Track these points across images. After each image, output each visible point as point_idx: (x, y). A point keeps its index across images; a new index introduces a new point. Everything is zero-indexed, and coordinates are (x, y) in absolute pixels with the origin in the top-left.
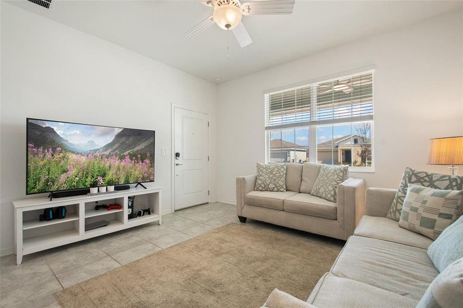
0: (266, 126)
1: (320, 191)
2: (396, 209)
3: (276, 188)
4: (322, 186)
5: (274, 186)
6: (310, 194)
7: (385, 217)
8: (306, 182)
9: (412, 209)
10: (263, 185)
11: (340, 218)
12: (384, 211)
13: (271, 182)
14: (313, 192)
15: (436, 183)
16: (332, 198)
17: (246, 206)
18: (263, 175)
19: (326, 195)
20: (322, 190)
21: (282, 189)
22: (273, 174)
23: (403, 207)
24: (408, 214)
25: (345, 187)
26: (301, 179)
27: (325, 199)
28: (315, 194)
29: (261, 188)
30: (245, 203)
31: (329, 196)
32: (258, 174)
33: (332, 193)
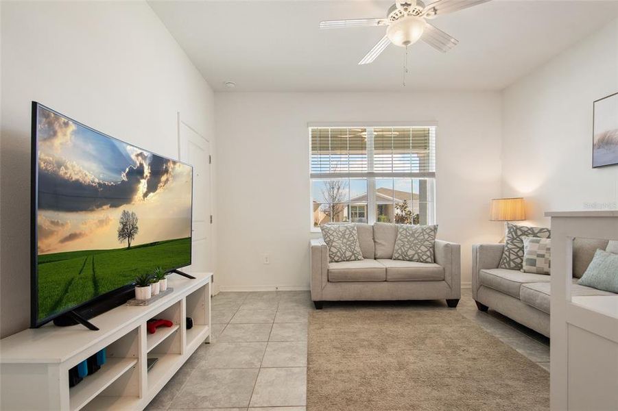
0: (311, 172)
1: (409, 253)
2: (510, 260)
3: (353, 256)
4: (410, 248)
5: (351, 254)
6: (391, 259)
7: (497, 268)
8: (383, 245)
9: (539, 256)
10: (339, 254)
11: (448, 278)
12: (496, 263)
13: (347, 249)
14: (397, 255)
15: (538, 235)
16: (429, 260)
17: (329, 285)
18: (335, 239)
19: (420, 257)
20: (411, 252)
21: (360, 257)
22: (345, 238)
23: (526, 256)
24: (535, 260)
25: (452, 246)
26: (375, 242)
27: (418, 261)
28: (400, 257)
29: (336, 259)
30: (328, 281)
31: (425, 257)
32: (328, 239)
33: (428, 253)
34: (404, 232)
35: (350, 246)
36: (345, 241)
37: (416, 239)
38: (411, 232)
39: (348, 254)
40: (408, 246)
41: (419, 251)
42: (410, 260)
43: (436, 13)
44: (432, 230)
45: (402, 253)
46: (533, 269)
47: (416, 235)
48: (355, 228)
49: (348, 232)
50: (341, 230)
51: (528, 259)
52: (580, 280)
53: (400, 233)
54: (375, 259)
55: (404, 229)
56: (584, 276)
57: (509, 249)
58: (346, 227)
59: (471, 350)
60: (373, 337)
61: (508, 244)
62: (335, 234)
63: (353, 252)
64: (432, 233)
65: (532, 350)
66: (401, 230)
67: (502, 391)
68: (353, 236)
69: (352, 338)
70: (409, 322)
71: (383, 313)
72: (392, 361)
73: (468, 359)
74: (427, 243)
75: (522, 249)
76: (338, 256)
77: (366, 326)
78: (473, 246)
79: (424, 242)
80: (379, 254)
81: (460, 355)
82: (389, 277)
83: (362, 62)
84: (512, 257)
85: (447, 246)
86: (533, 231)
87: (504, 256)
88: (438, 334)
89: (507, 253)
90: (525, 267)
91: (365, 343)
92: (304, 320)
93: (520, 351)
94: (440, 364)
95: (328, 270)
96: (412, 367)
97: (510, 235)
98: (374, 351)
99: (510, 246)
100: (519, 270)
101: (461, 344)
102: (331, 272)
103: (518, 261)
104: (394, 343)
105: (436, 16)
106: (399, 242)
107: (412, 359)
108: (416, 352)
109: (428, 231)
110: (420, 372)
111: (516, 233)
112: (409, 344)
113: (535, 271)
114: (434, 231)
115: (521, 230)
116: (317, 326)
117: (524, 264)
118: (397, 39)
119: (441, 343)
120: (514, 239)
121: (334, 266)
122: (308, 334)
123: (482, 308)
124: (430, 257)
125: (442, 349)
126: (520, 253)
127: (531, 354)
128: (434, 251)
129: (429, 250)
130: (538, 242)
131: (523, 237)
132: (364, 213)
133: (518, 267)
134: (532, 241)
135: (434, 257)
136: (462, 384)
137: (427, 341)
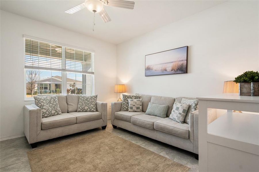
0: (25, 65)
1: (85, 108)
4: (85, 106)
5: (55, 112)
6: (76, 112)
7: (120, 111)
8: (73, 105)
9: (134, 105)
10: (47, 113)
11: (103, 118)
12: (120, 109)
13: (52, 109)
14: (79, 110)
15: (132, 98)
16: (95, 110)
17: (42, 132)
18: (45, 105)
19: (90, 110)
20: (86, 108)
21: (60, 113)
22: (51, 103)
23: (130, 106)
24: (132, 107)
25: (104, 104)
26: (67, 104)
27: (89, 111)
28: (81, 111)
29: (46, 115)
30: (42, 129)
31: (93, 109)
32: (40, 105)
33: (94, 108)
34: (83, 99)
35: (54, 107)
36: (51, 105)
37: (88, 101)
38: (86, 98)
39: (53, 112)
40: (85, 105)
41: (90, 107)
42: (86, 111)
43: (107, 4)
44: (95, 97)
45: (82, 108)
46: (132, 110)
47: (88, 100)
48: (57, 98)
49: (52, 100)
50: (48, 99)
51: (130, 107)
52: (146, 113)
53: (81, 99)
54: (68, 112)
55: (82, 97)
56: (147, 112)
57: (124, 104)
58: (51, 97)
59: (119, 147)
60: (75, 155)
61: (123, 101)
62: (44, 101)
63: (56, 111)
64: (95, 99)
65: (136, 141)
66: (81, 98)
67: (136, 163)
68: (55, 102)
69: (64, 160)
70: (90, 141)
71: (75, 140)
72: (90, 166)
73: (120, 152)
74: (93, 103)
75: (128, 103)
76: (47, 114)
77: (69, 151)
78: (112, 103)
79: (92, 103)
80: (70, 110)
81: (116, 151)
82: (78, 121)
83: (67, 12)
84: (125, 106)
85: (102, 104)
86: (130, 97)
87: (122, 106)
88: (104, 144)
89: (123, 105)
90: (129, 110)
91: (72, 161)
92: (25, 159)
93: (133, 142)
94: (111, 159)
95: (42, 123)
96: (100, 166)
97: (124, 98)
98: (78, 164)
99: (124, 102)
100: (127, 111)
101: (114, 146)
102: (43, 124)
103: (127, 108)
104: (87, 155)
105: (107, 5)
106: (80, 103)
107: (98, 161)
108: (99, 157)
109: (93, 98)
110: (104, 167)
111: (125, 97)
112: (94, 153)
113: (132, 111)
114: (96, 97)
115: (127, 97)
116: (37, 160)
117: (129, 109)
118: (90, 8)
119: (107, 148)
120: (125, 100)
121: (45, 120)
122: (31, 168)
123: (115, 127)
124: (95, 109)
125: (109, 151)
126: (127, 105)
127: (136, 142)
128: (96, 106)
129: (94, 106)
130: (133, 100)
131: (128, 99)
132: (47, 87)
133: (127, 110)
134: (131, 100)
135: (97, 109)
136: (123, 165)
137: (101, 149)
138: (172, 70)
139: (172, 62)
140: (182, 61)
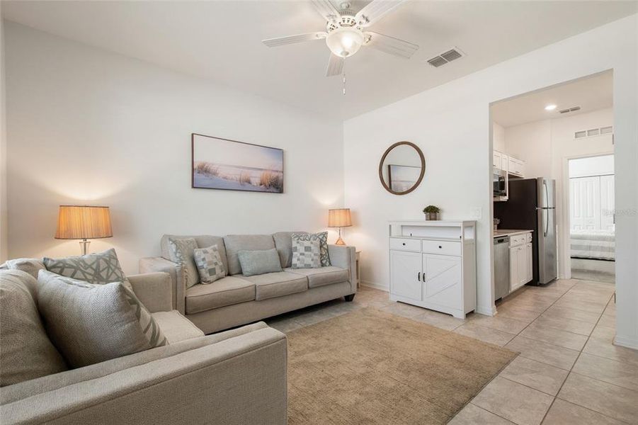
24: (215, 269)
113: (216, 279)
138: (261, 185)
139: (261, 170)
140: (277, 171)
